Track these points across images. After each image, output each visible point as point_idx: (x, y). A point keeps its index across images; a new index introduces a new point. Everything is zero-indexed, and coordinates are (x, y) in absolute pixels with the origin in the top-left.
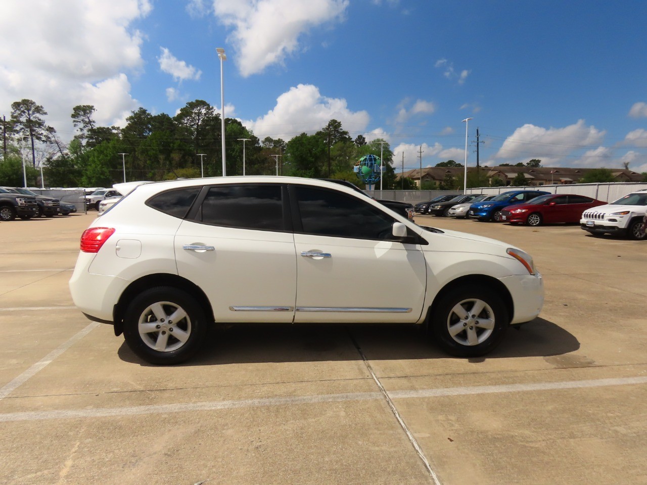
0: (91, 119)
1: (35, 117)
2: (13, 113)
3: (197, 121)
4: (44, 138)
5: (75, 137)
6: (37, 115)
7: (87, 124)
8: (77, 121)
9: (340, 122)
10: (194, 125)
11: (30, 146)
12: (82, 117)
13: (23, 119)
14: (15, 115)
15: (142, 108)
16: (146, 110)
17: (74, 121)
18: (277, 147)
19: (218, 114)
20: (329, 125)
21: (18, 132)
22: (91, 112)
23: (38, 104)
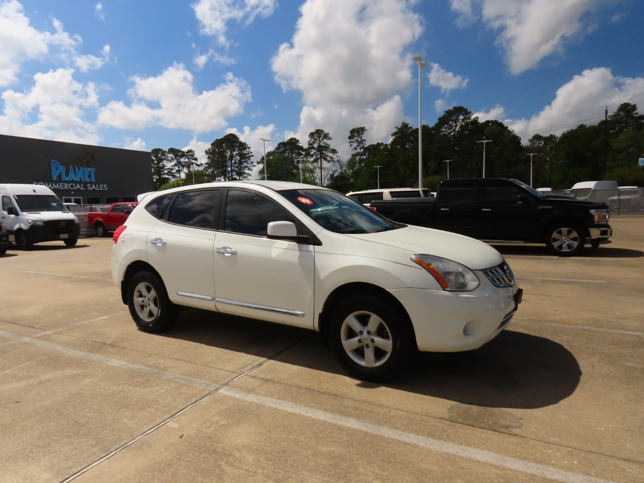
0: (362, 139)
1: (323, 143)
2: (309, 141)
3: (454, 128)
4: (329, 159)
5: (352, 155)
6: (325, 140)
7: (360, 143)
8: (352, 142)
9: (635, 105)
10: (451, 132)
11: (320, 166)
12: (356, 138)
13: (316, 145)
14: (311, 142)
15: (405, 123)
16: (408, 124)
17: (350, 142)
18: (548, 145)
19: (476, 117)
20: (619, 110)
21: (312, 156)
22: (363, 133)
23: (326, 132)
